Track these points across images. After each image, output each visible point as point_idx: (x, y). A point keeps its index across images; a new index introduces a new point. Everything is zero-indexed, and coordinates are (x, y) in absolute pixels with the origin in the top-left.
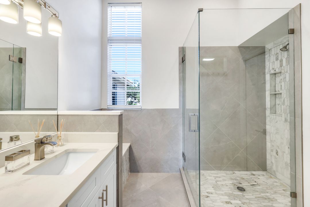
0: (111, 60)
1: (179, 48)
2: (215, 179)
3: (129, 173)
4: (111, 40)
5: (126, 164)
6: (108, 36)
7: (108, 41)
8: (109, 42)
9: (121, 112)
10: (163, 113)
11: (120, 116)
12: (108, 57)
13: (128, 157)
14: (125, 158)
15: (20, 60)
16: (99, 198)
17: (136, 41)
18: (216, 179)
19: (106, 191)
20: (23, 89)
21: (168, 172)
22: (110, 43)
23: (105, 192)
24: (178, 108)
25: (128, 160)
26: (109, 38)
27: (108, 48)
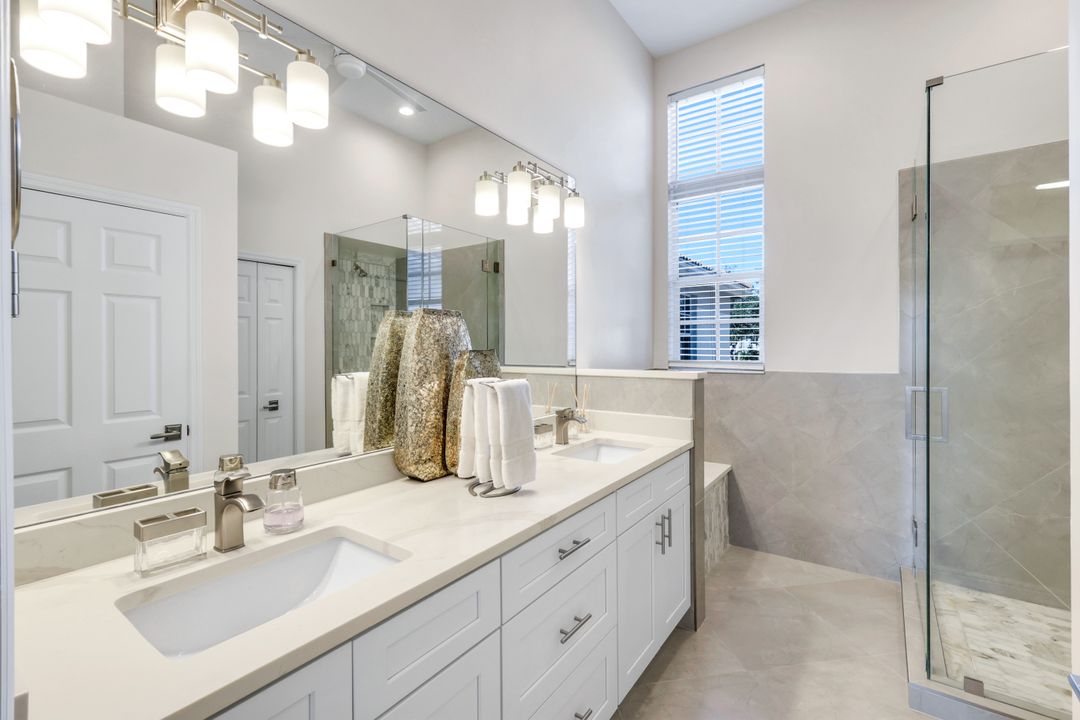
0: (678, 241)
1: (901, 173)
2: (1056, 631)
3: (729, 545)
4: (677, 191)
5: (719, 515)
6: (669, 181)
7: (669, 193)
8: (672, 195)
9: (699, 374)
10: (837, 385)
11: (698, 383)
12: (670, 236)
13: (725, 499)
14: (714, 495)
15: (497, 268)
16: (657, 524)
17: (747, 178)
18: (1057, 634)
19: (669, 518)
20: (500, 327)
21: (857, 570)
22: (675, 198)
23: (667, 521)
24: (897, 372)
25: (723, 508)
26: (672, 187)
27: (669, 211)
